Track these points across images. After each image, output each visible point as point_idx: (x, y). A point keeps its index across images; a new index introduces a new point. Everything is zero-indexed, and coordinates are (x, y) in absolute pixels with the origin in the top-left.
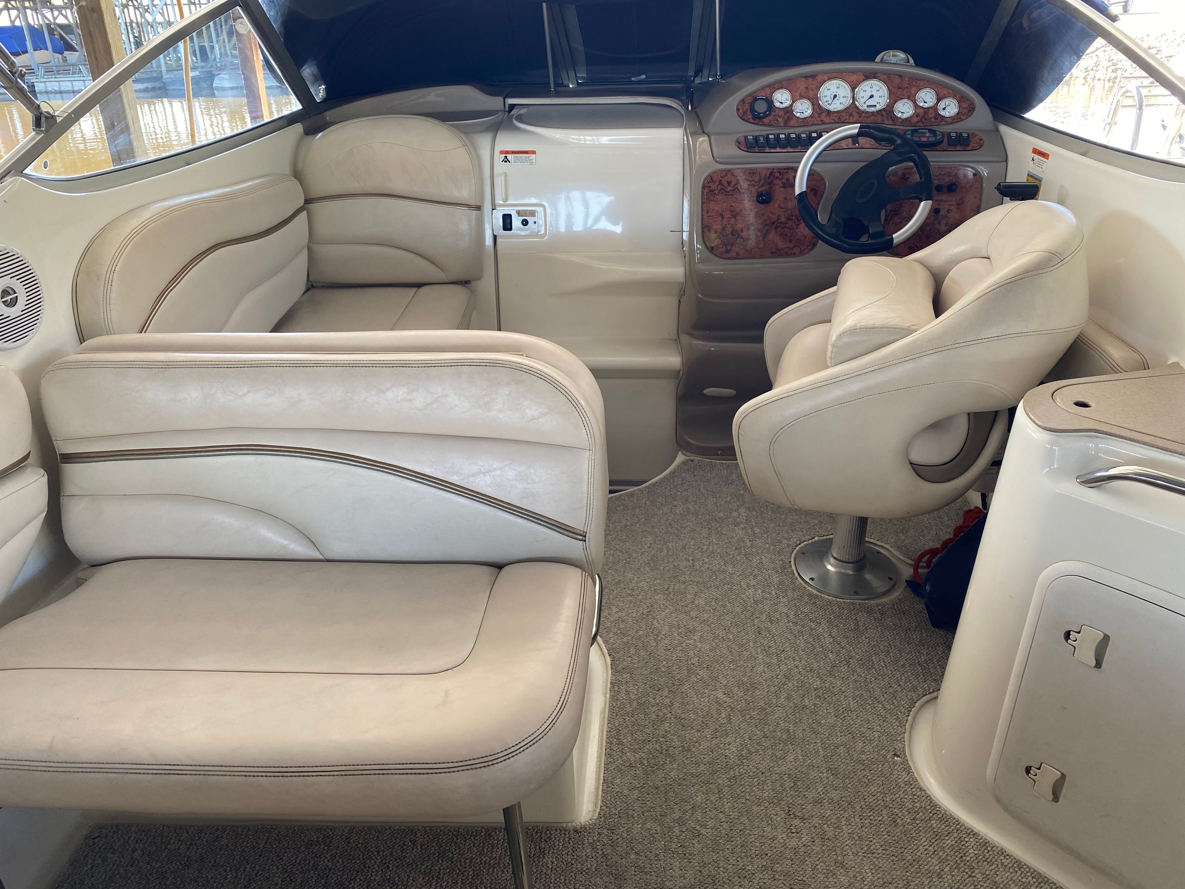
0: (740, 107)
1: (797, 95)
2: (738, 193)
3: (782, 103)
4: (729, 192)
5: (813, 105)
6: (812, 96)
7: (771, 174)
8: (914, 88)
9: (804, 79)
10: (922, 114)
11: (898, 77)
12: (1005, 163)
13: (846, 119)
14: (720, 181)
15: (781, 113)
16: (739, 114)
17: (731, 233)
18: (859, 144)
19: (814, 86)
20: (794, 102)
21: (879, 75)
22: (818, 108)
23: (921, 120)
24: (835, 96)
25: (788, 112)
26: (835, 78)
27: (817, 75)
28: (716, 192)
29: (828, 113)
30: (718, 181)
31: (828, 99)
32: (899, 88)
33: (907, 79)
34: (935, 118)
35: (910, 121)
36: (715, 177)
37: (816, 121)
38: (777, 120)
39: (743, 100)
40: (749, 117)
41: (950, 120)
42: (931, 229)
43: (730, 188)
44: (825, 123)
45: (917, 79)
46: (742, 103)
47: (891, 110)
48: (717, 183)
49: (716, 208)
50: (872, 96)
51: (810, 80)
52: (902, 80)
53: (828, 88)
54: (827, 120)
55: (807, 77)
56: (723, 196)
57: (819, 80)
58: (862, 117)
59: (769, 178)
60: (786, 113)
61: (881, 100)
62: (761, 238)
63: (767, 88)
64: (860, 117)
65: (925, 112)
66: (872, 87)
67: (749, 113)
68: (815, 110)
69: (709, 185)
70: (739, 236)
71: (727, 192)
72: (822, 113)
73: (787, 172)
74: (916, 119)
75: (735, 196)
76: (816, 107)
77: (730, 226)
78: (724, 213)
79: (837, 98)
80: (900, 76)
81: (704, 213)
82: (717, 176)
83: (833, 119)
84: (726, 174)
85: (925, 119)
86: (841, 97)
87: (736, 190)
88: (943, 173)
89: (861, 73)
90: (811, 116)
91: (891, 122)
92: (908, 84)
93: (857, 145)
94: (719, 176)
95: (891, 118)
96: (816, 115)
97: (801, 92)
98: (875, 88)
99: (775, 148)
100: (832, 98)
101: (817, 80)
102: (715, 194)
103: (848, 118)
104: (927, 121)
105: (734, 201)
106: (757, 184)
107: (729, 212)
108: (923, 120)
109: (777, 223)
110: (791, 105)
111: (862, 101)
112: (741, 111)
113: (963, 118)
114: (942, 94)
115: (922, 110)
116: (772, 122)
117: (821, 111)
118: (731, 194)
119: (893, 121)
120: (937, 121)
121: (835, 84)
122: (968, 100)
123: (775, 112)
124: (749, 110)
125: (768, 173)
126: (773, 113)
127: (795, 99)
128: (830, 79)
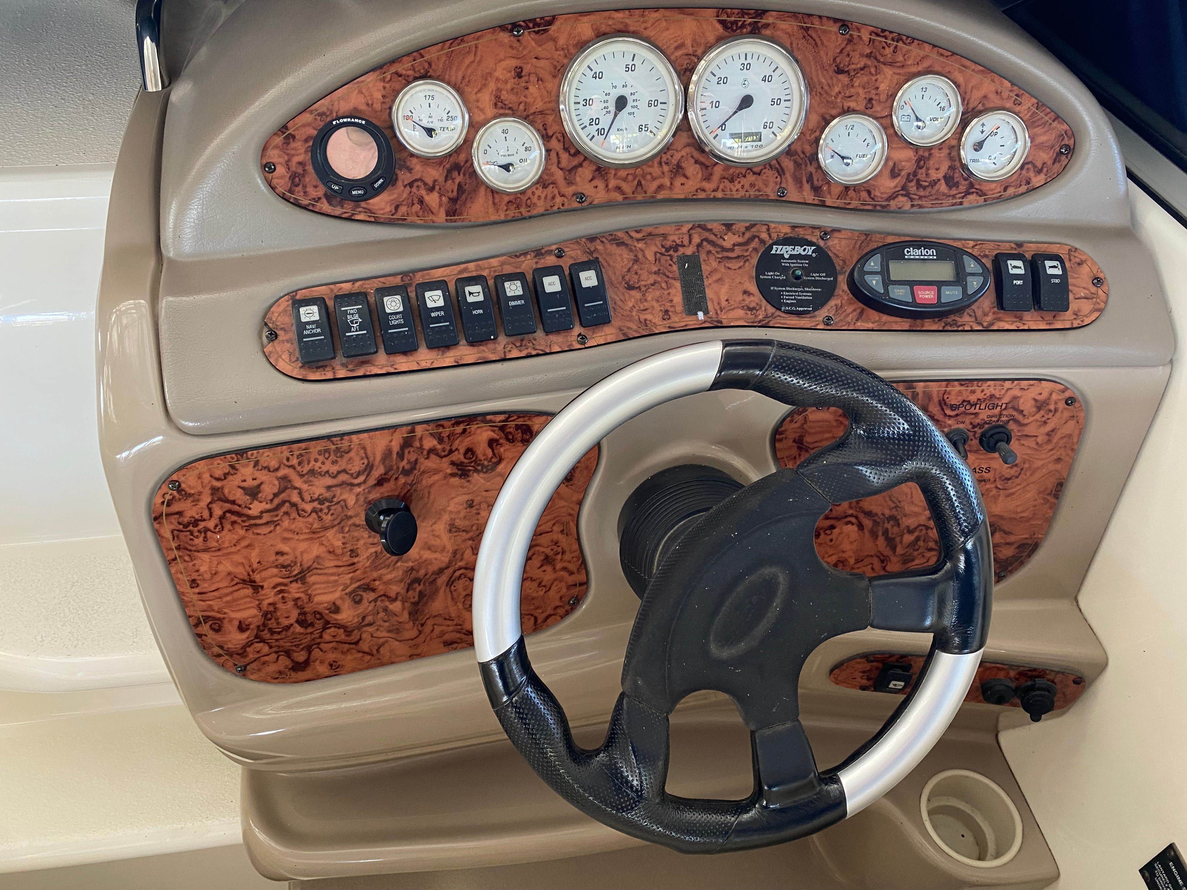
0: (274, 156)
1: (486, 98)
2: (294, 515)
3: (430, 132)
4: (260, 517)
5: (546, 138)
6: (539, 105)
7: (407, 443)
8: (888, 71)
9: (504, 37)
10: (908, 167)
11: (834, 28)
12: (1169, 367)
13: (660, 187)
14: (215, 490)
15: (433, 174)
16: (275, 182)
17: (297, 621)
18: (706, 313)
19: (542, 63)
20: (474, 127)
21: (769, 19)
22: (566, 149)
23: (904, 188)
24: (621, 103)
25: (457, 167)
26: (623, 32)
27: (551, 21)
28: (211, 524)
29: (598, 169)
30: (207, 491)
31: (594, 111)
32: (840, 71)
33: (866, 36)
34: (949, 180)
35: (869, 192)
36: (190, 482)
37: (559, 200)
38: (421, 201)
39: (284, 128)
40: (314, 193)
41: (996, 190)
42: (918, 539)
43: (256, 508)
44: (593, 207)
45: (899, 38)
46: (279, 140)
47: (808, 149)
48: (206, 499)
49: (221, 568)
50: (746, 102)
51: (528, 38)
52: (850, 41)
53: (596, 69)
54: (599, 195)
55: (515, 26)
56: (242, 532)
57: (562, 41)
58: (716, 177)
59: (401, 456)
60: (449, 171)
61: (775, 114)
62: (406, 615)
63: (371, 78)
64: (708, 178)
65: (918, 161)
66: (746, 67)
67: (311, 177)
68: (553, 154)
69: (175, 508)
70: (327, 625)
71: (250, 517)
72: (580, 165)
73: (464, 431)
74: (889, 185)
75: (286, 523)
76: (554, 144)
77: (291, 604)
78: (257, 577)
79: (628, 109)
80: (844, 24)
81: (186, 588)
82: (200, 477)
83: (618, 189)
84: (232, 467)
85: (919, 185)
86: (643, 104)
87: (286, 507)
88: (973, 398)
89: (711, 12)
90: (542, 182)
91: (808, 196)
92: (869, 56)
93: (701, 315)
94: (206, 477)
95: (810, 179)
96: (559, 175)
97: (499, 90)
98: (760, 69)
99: (408, 350)
100: (612, 108)
101: (554, 40)
102: (206, 530)
103: (667, 181)
104: (922, 193)
105: (285, 540)
106: (362, 478)
107: (275, 571)
108: (912, 187)
109: (450, 570)
110: (467, 143)
111: (716, 116)
112: (280, 170)
113: (1038, 180)
114: (976, 95)
115: (910, 154)
116: (403, 209)
117: (575, 161)
118: (267, 523)
119: (816, 190)
120: (954, 191)
121: (619, 56)
122: (1057, 118)
123: (410, 170)
124: (310, 168)
125: (396, 446)
126: (404, 177)
127: (479, 117)
128: (601, 35)
